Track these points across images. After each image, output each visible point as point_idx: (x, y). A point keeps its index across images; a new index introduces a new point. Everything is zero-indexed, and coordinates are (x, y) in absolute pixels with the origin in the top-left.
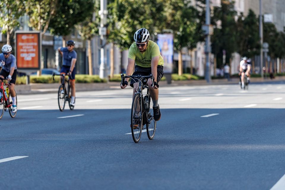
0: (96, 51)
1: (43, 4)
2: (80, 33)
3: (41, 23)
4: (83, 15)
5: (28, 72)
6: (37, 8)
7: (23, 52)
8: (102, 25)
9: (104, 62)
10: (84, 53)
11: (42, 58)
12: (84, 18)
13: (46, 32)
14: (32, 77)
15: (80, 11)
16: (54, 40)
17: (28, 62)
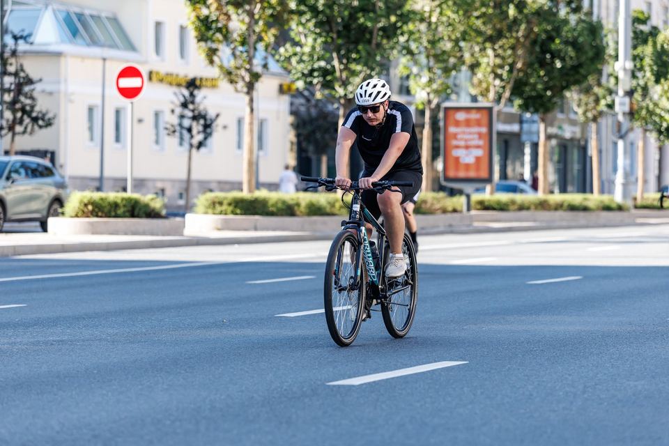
0: (607, 146)
1: (500, 47)
2: (576, 108)
3: (495, 86)
4: (582, 71)
5: (468, 188)
6: (488, 57)
7: (457, 147)
8: (621, 93)
9: (625, 169)
10: (584, 150)
11: (496, 158)
12: (585, 77)
13: (506, 105)
14: (476, 197)
15: (575, 63)
16: (521, 122)
17: (467, 166)
